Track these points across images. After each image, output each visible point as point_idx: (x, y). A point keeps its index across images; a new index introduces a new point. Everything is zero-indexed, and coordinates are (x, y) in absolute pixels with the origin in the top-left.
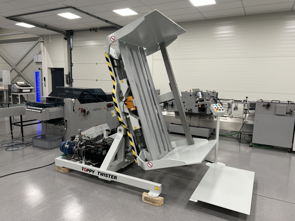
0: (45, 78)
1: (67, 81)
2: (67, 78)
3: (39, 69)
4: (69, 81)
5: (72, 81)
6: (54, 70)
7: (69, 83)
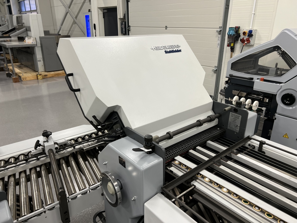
0: (95, 25)
1: (122, 29)
2: (122, 24)
3: (89, 11)
4: (124, 30)
5: (129, 31)
6: (106, 11)
7: (124, 32)
